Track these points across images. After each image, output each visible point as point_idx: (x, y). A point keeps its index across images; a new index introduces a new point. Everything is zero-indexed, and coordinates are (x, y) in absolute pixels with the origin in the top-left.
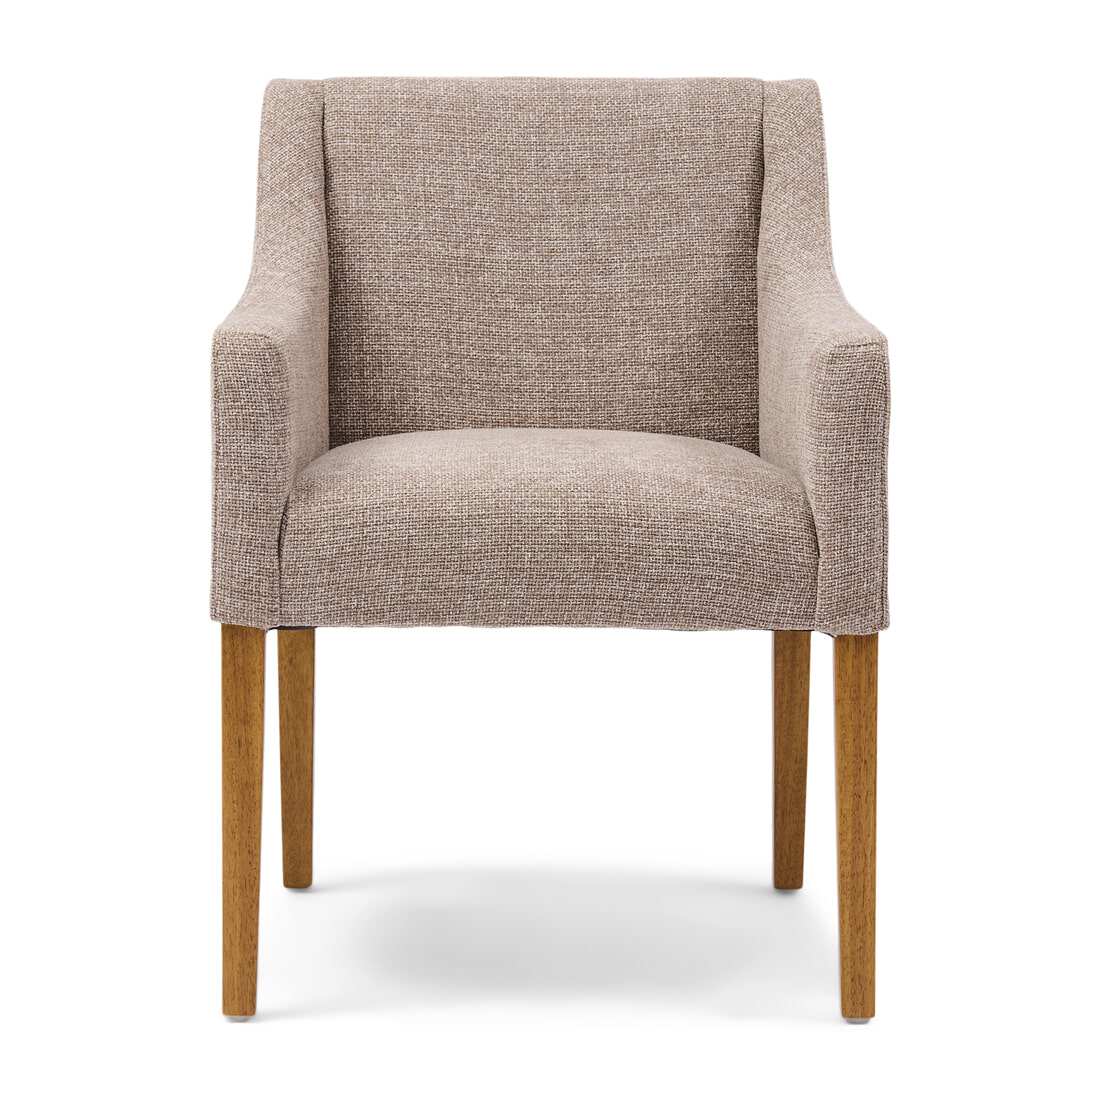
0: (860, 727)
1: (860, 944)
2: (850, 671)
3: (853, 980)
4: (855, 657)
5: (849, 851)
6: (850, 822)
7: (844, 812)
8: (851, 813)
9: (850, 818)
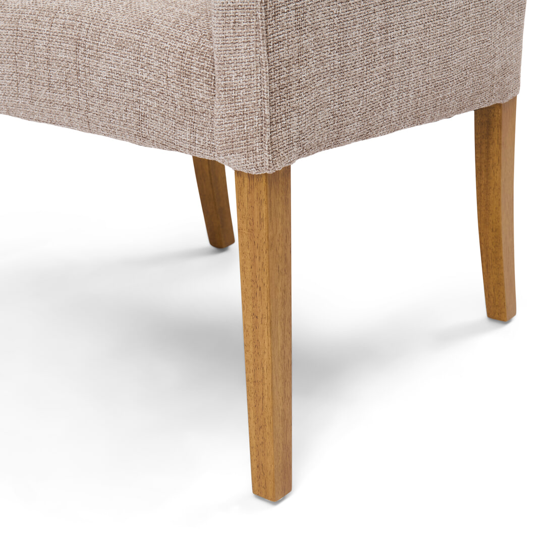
0: (255, 257)
1: (261, 440)
2: (246, 205)
3: (258, 467)
4: (249, 192)
5: (251, 361)
6: (251, 338)
7: (247, 327)
8: (252, 329)
9: (251, 334)
